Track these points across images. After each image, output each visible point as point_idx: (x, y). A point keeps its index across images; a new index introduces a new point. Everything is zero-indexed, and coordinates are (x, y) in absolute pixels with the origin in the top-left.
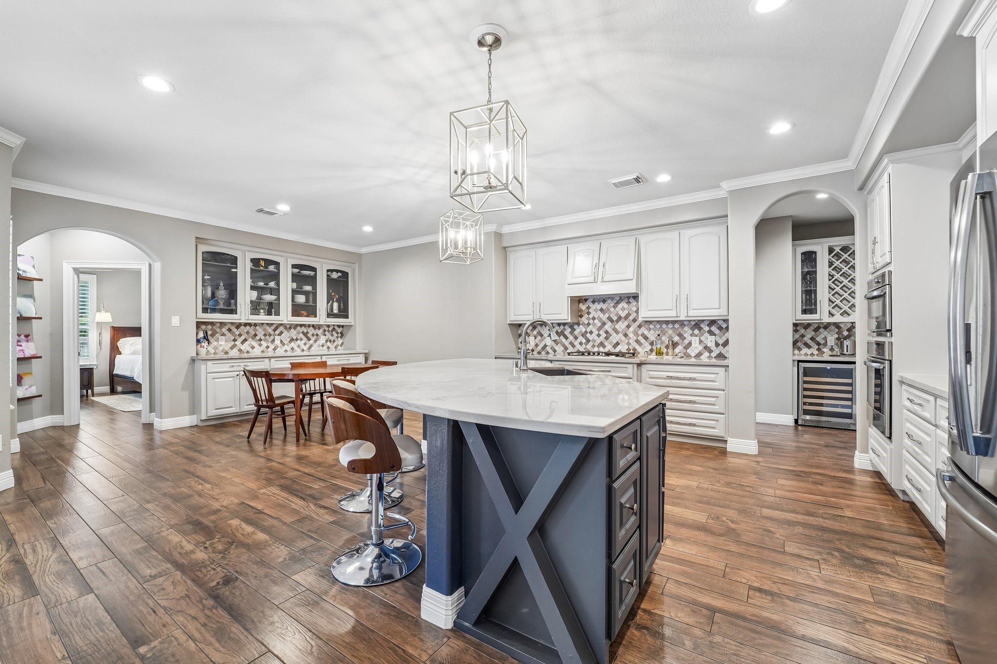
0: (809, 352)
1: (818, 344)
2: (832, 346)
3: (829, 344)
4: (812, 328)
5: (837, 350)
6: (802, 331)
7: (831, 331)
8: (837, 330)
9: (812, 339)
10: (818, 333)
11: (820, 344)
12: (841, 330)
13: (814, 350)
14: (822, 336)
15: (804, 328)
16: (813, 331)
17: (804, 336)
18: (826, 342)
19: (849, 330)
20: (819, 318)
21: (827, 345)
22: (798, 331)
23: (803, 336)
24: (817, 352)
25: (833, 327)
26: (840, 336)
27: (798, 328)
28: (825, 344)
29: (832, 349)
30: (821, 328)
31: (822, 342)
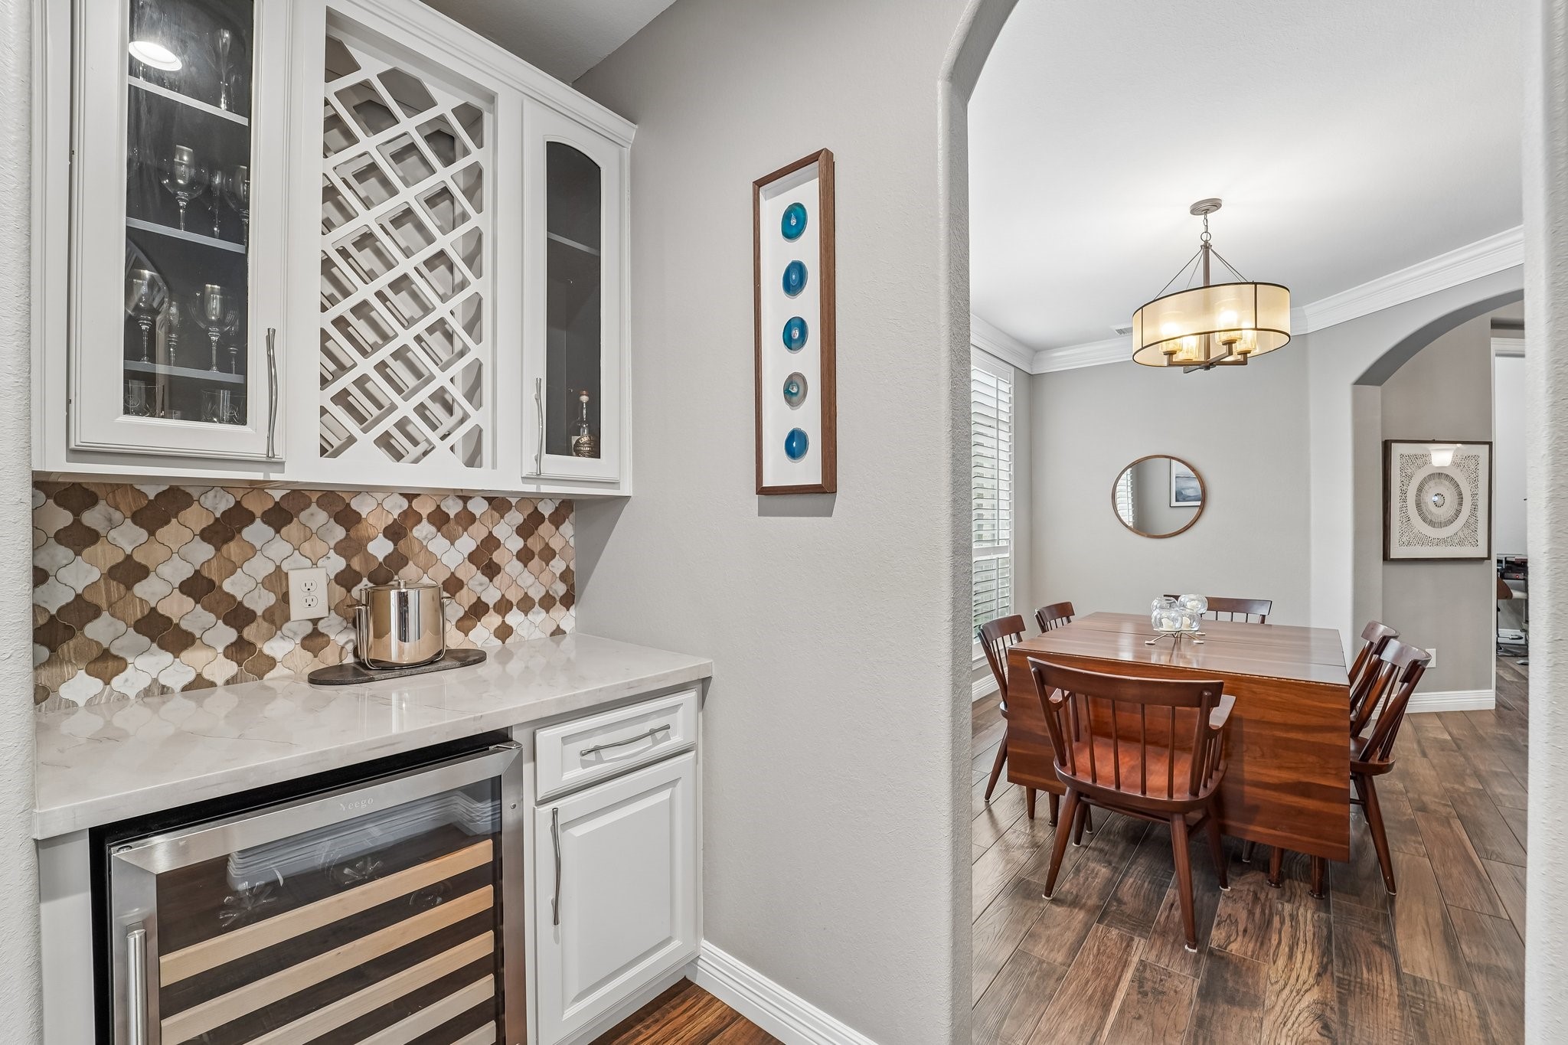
0: (174, 670)
1: (237, 615)
2: (315, 622)
3: (300, 611)
4: (195, 518)
5: (341, 639)
6: (127, 538)
7: (309, 535)
8: (340, 533)
9: (198, 587)
10: (232, 548)
11: (249, 616)
12: (361, 530)
13: (210, 654)
14: (260, 567)
15: (137, 518)
16: (206, 535)
17: (143, 572)
18: (285, 598)
19: (396, 532)
20: (259, 450)
21: (288, 619)
22: (92, 537)
23: (130, 572)
24: (231, 668)
25: (317, 517)
26: (356, 565)
27: (92, 518)
28: (278, 616)
29: (314, 639)
30: (250, 518)
31: (261, 601)
